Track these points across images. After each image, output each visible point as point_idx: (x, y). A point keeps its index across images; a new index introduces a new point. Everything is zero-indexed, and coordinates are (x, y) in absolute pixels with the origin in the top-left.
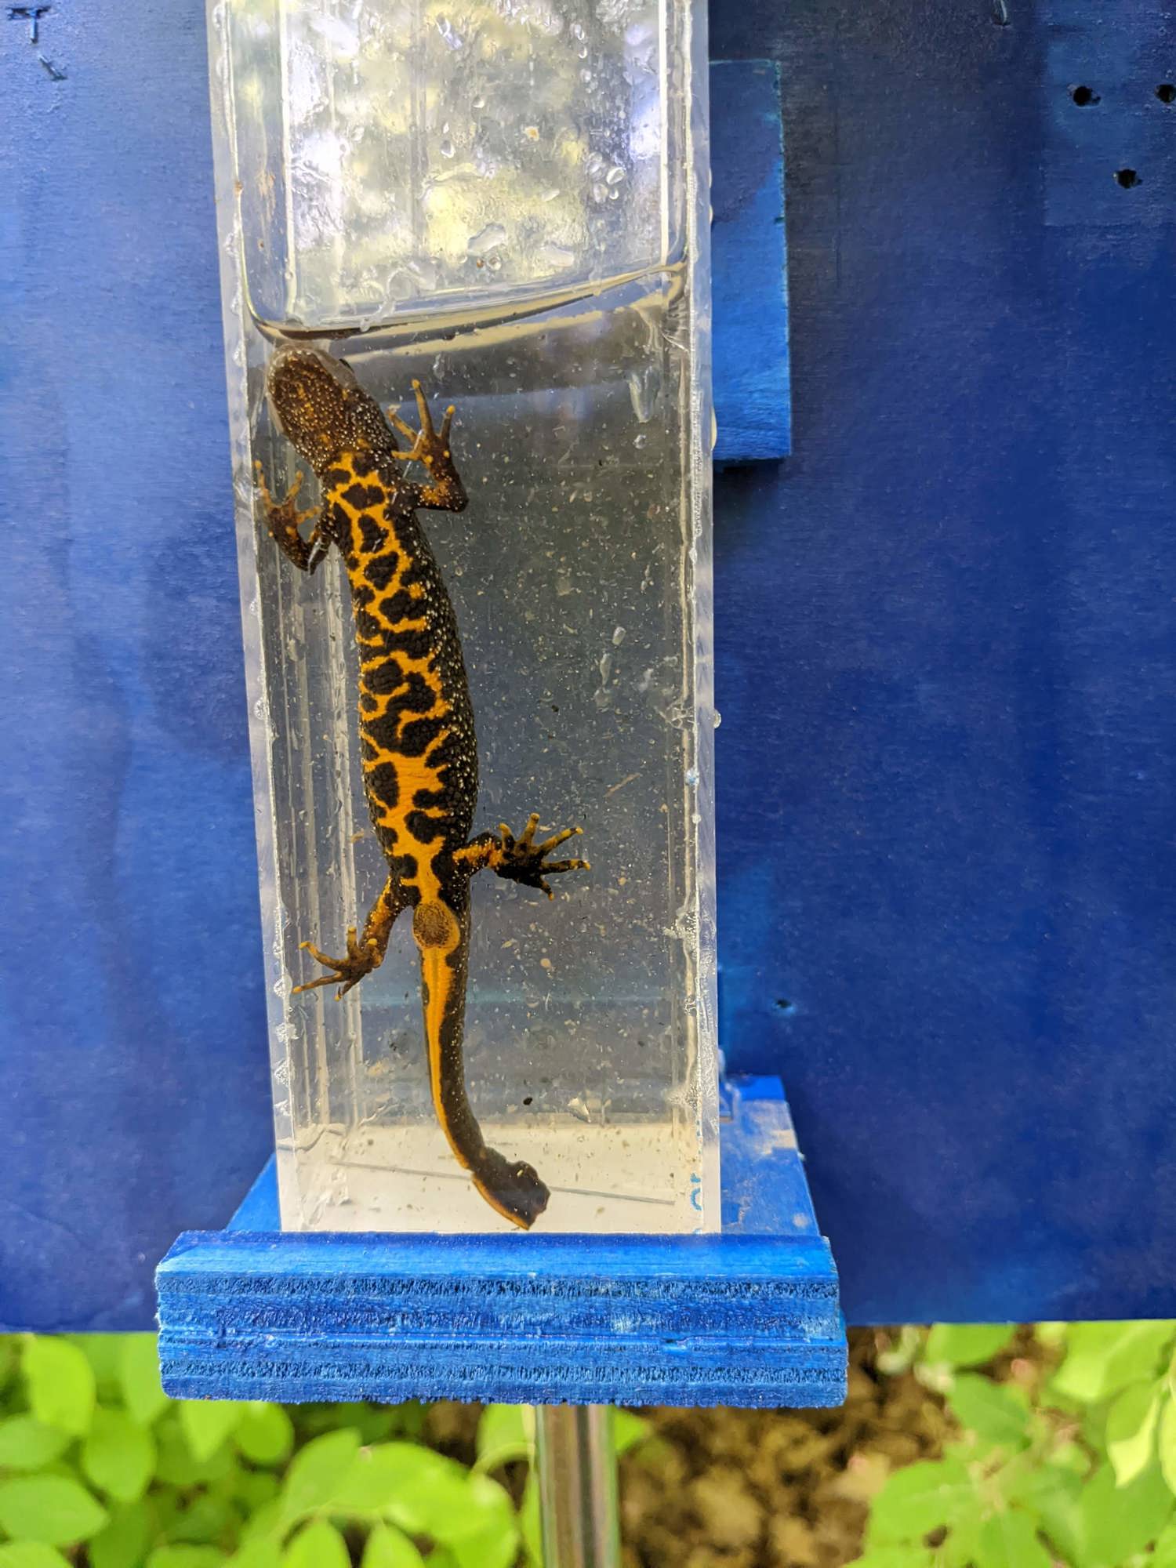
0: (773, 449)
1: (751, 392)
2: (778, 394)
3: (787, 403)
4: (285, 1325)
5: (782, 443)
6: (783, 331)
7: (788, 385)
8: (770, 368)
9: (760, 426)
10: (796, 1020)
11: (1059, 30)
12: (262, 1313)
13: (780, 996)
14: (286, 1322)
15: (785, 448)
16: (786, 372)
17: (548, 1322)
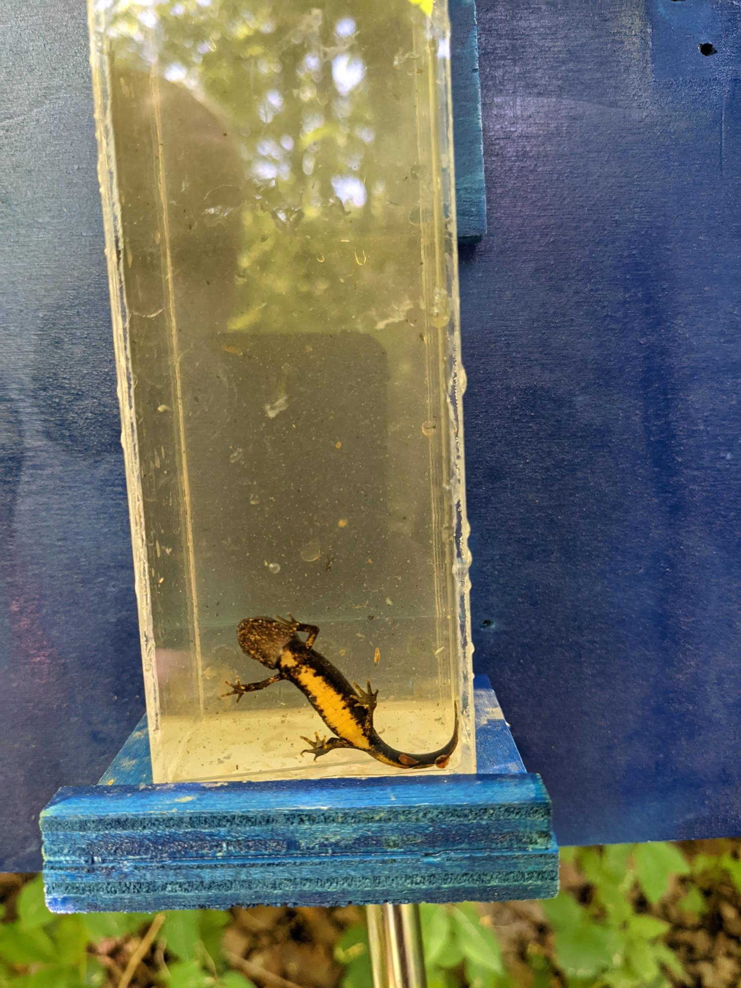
0: (474, 229)
4: (139, 854)
5: (481, 226)
7: (483, 185)
9: (465, 213)
12: (121, 845)
13: (486, 618)
14: (139, 852)
15: (483, 229)
16: (482, 176)
17: (336, 844)
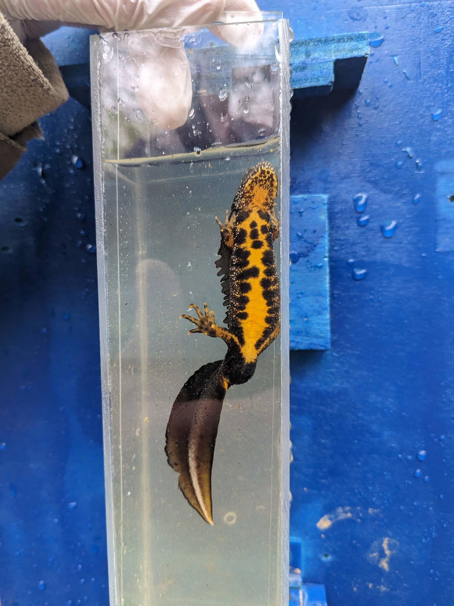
0: (322, 346)
1: (313, 324)
2: (325, 325)
3: (328, 328)
5: (327, 343)
6: (326, 301)
7: (329, 321)
8: (321, 314)
9: (317, 337)
10: (332, 563)
11: (443, 174)
13: (325, 553)
15: (327, 345)
16: (328, 316)
